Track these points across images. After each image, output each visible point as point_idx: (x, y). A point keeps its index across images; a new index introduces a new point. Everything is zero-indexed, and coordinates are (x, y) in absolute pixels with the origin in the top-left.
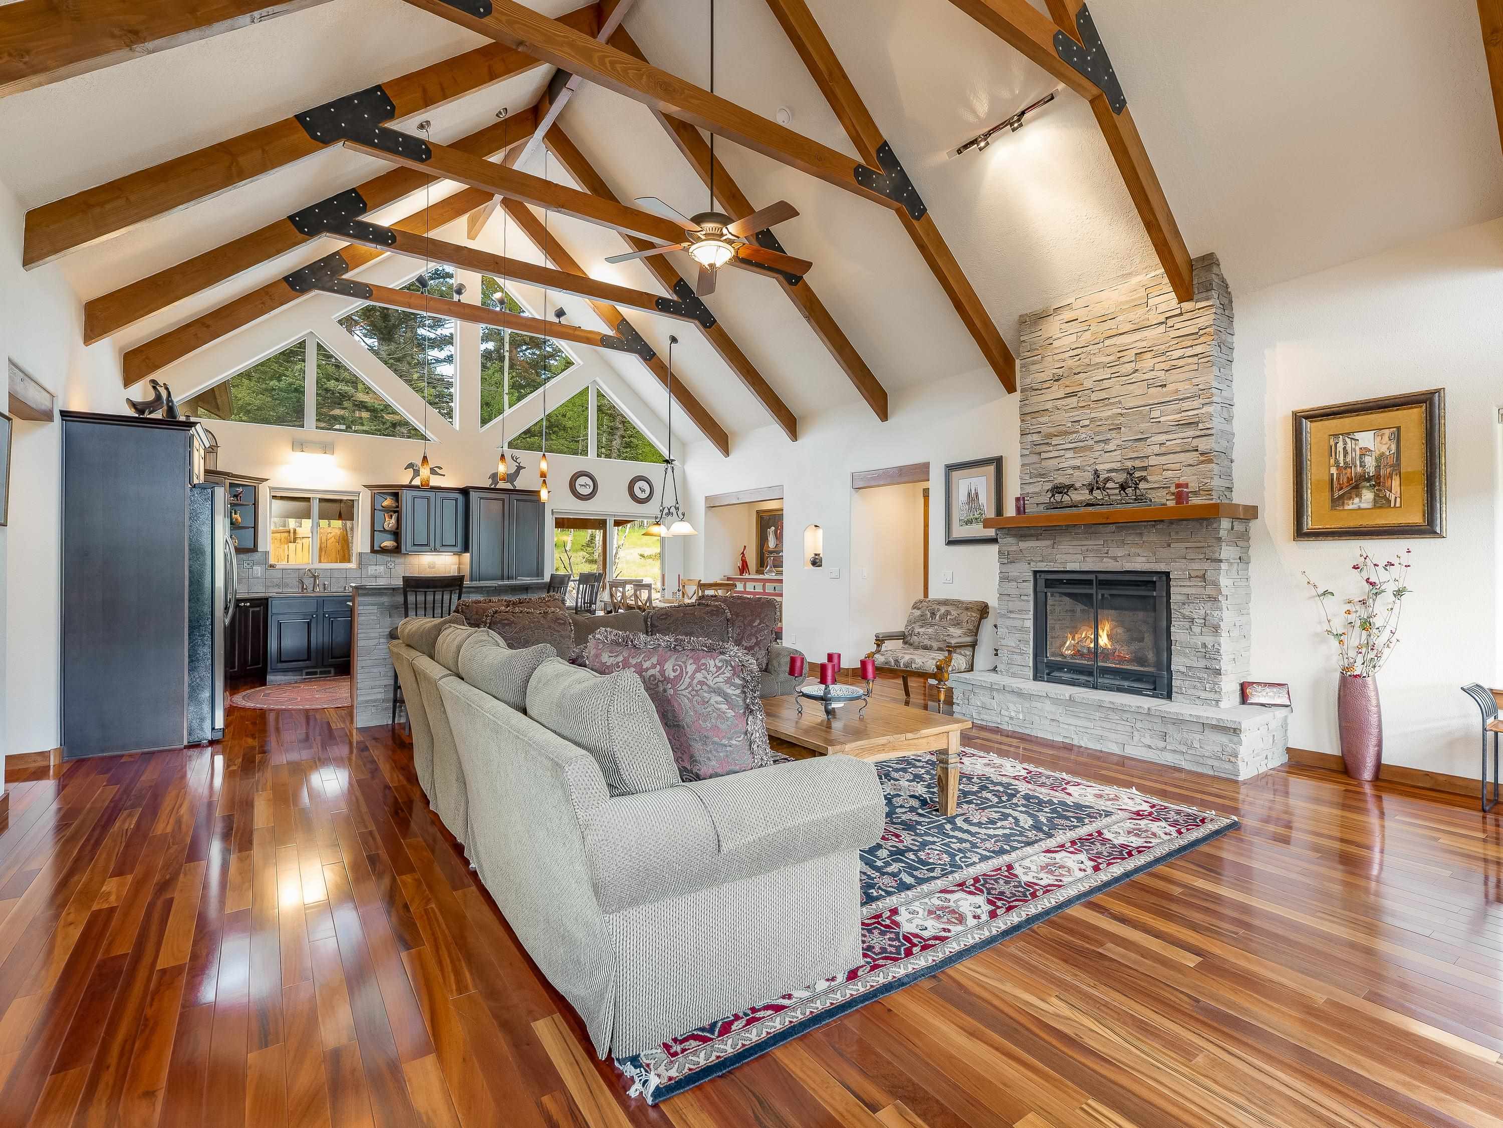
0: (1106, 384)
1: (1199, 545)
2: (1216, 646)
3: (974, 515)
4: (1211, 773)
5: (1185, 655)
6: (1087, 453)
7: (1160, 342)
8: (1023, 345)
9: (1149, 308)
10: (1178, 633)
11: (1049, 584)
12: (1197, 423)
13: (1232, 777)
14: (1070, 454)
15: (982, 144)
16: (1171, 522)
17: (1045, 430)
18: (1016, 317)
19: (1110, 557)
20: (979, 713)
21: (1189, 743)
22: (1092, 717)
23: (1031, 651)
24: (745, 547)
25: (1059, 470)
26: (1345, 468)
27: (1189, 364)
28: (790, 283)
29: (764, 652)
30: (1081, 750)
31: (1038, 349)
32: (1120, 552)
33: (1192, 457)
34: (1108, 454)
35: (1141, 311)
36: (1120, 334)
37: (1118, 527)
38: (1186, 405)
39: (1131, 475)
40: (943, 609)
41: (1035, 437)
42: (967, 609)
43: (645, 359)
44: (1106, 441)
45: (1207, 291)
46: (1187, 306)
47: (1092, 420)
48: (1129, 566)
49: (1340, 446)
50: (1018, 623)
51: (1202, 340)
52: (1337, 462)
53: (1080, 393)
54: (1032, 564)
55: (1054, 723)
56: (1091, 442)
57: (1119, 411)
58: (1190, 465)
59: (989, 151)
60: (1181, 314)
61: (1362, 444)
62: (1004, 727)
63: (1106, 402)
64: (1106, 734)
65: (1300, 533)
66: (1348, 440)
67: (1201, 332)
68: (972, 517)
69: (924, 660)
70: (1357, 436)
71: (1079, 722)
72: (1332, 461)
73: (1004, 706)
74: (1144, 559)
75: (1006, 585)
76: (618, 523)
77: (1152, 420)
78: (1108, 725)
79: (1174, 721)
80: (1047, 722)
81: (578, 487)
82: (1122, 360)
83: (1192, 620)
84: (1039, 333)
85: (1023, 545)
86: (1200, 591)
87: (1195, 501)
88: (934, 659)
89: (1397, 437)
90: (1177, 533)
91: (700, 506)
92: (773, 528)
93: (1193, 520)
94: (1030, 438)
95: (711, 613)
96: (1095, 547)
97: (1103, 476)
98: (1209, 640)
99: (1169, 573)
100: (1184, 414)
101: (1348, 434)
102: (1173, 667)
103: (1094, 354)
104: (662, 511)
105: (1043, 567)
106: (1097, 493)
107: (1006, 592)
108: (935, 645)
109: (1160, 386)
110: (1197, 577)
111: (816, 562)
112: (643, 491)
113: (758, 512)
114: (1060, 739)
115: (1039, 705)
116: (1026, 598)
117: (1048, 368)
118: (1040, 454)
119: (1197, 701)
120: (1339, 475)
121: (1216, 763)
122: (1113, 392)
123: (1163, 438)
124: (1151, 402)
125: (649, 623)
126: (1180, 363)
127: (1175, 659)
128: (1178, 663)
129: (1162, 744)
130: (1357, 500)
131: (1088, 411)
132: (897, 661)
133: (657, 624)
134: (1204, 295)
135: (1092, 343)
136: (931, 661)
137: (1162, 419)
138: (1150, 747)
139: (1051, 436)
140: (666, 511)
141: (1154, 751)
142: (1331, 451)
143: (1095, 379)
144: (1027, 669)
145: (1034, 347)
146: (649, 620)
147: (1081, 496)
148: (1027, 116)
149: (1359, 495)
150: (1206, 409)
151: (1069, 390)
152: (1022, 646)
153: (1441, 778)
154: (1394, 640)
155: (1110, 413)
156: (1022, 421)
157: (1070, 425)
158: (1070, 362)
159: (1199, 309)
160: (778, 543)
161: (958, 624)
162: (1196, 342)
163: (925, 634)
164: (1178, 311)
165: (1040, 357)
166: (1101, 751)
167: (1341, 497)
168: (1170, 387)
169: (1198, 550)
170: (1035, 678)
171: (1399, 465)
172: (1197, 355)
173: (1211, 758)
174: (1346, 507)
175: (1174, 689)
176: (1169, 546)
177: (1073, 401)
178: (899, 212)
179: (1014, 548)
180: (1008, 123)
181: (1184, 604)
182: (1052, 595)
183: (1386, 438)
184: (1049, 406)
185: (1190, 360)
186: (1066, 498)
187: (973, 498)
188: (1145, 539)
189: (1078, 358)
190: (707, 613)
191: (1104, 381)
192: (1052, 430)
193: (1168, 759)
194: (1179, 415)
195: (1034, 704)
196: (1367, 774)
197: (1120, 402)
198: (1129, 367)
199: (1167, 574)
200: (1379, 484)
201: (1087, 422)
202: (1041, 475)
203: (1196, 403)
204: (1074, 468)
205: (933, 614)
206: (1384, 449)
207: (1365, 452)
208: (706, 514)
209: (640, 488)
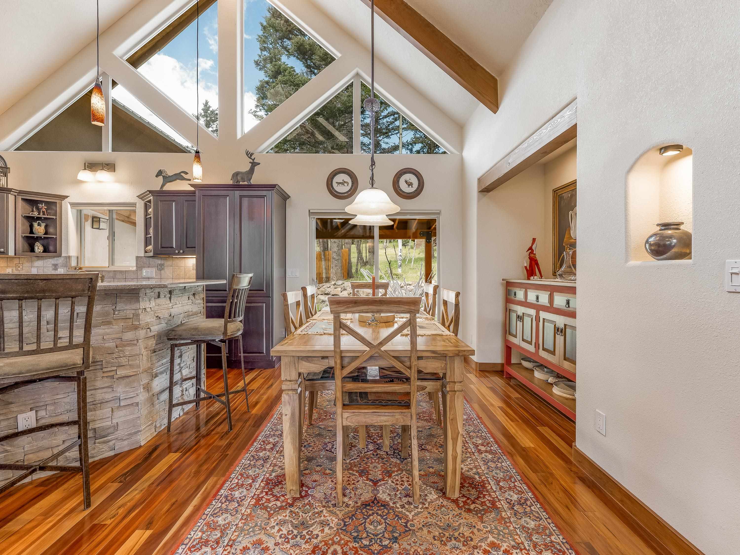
24: (534, 240)
81: (335, 185)
112: (410, 184)
113: (555, 190)
208: (479, 200)
209: (406, 182)
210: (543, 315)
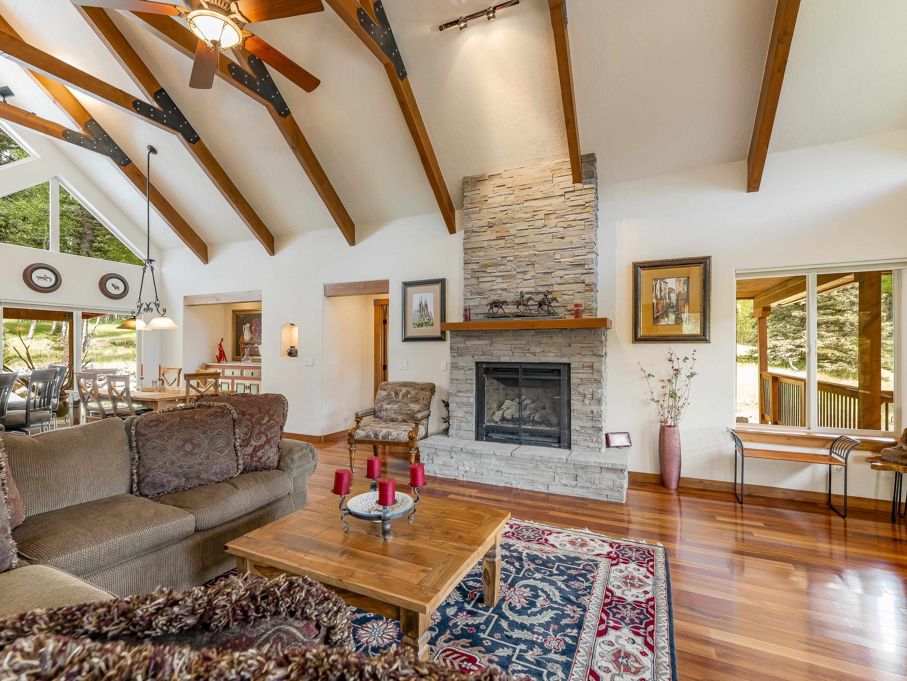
0: (525, 233)
1: (590, 345)
2: (600, 412)
3: (424, 320)
4: (605, 499)
5: (580, 419)
6: (512, 280)
7: (560, 208)
8: (466, 198)
9: (553, 184)
10: (576, 404)
11: (487, 371)
12: (584, 265)
13: (619, 501)
14: (499, 280)
15: (462, 25)
16: (572, 330)
17: (482, 262)
18: (461, 178)
19: (531, 353)
20: (441, 470)
21: (592, 481)
22: (526, 467)
23: (474, 420)
24: (222, 339)
25: (492, 290)
26: (661, 300)
27: (579, 225)
28: (280, 114)
29: (275, 449)
30: (518, 491)
31: (477, 203)
32: (538, 350)
33: (580, 287)
34: (526, 282)
35: (549, 185)
36: (535, 200)
37: (536, 332)
38: (577, 252)
39: (546, 296)
40: (404, 390)
41: (475, 266)
42: (422, 389)
43: (119, 164)
44: (525, 273)
45: (591, 178)
46: (578, 186)
47: (516, 257)
48: (543, 360)
49: (658, 286)
50: (465, 400)
51: (587, 210)
52: (656, 295)
53: (507, 237)
54: (476, 357)
55: (498, 473)
56: (515, 273)
57: (534, 252)
58: (579, 292)
59: (467, 32)
60: (574, 191)
61: (669, 286)
62: (460, 478)
63: (525, 245)
64: (535, 478)
65: (637, 339)
66: (662, 283)
67: (587, 205)
68: (422, 321)
69: (398, 432)
70: (667, 280)
71: (517, 472)
72: (654, 295)
73: (460, 463)
74: (553, 354)
75: (456, 372)
76: (85, 316)
77: (555, 261)
78: (538, 473)
79: (582, 466)
80: (493, 473)
81: (35, 279)
82: (536, 217)
83: (585, 396)
84: (478, 192)
85: (469, 343)
86: (590, 376)
87: (585, 316)
88: (405, 431)
89: (688, 282)
90: (575, 337)
91: (179, 305)
92: (248, 325)
93: (586, 328)
94: (471, 266)
95: (215, 415)
96: (520, 346)
97: (527, 296)
98: (595, 408)
99: (570, 364)
100: (575, 258)
101: (663, 279)
102: (572, 427)
103: (517, 211)
104: (140, 307)
105: (484, 359)
106: (522, 308)
107: (456, 378)
108: (400, 418)
109: (560, 238)
110: (587, 367)
111: (292, 353)
112: (117, 288)
113: (234, 311)
114: (502, 485)
115: (487, 461)
116: (470, 381)
117: (485, 218)
118: (478, 278)
119: (588, 449)
120: (657, 304)
121: (609, 493)
122: (530, 239)
123: (562, 273)
124: (555, 248)
125: (133, 432)
126: (573, 224)
127: (573, 422)
128: (575, 424)
129: (575, 483)
130: (666, 319)
131: (513, 251)
132: (376, 435)
133: (144, 432)
134: (588, 180)
135: (516, 203)
136: (404, 432)
137: (562, 260)
138: (566, 485)
139: (487, 266)
140: (144, 306)
141: (569, 488)
142: (654, 288)
143: (517, 228)
144: (471, 433)
145: (474, 201)
146: (133, 428)
147: (511, 309)
148: (498, 12)
149: (667, 316)
150: (589, 256)
151: (499, 235)
152: (467, 416)
153: (707, 483)
154: (686, 404)
155: (527, 253)
156: (465, 254)
157: (500, 259)
158: (500, 215)
159: (585, 189)
160: (253, 336)
161: (417, 401)
162: (583, 211)
163: (391, 409)
164: (572, 189)
165: (478, 208)
166: (532, 491)
167: (657, 317)
168: (567, 239)
169: (588, 349)
170: (477, 439)
171: (688, 299)
172: (584, 219)
173: (606, 489)
174: (661, 324)
175: (572, 442)
176: (570, 345)
177: (502, 243)
178: (387, 66)
179: (462, 345)
180: (486, 12)
181: (579, 385)
182: (488, 379)
183: (682, 282)
184: (485, 244)
185: (580, 222)
186: (501, 311)
187: (423, 308)
188: (554, 341)
189: (505, 212)
190: (210, 415)
191: (524, 231)
192: (487, 262)
193: (579, 493)
194: (573, 258)
195: (484, 460)
196: (674, 485)
197: (534, 246)
198: (540, 223)
199: (569, 364)
200: (678, 310)
201: (512, 258)
202: (479, 294)
203: (584, 251)
204: (503, 290)
205: (397, 394)
206: (681, 289)
207: (671, 290)
208: (184, 311)
209: (113, 285)
210: (236, 381)
